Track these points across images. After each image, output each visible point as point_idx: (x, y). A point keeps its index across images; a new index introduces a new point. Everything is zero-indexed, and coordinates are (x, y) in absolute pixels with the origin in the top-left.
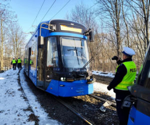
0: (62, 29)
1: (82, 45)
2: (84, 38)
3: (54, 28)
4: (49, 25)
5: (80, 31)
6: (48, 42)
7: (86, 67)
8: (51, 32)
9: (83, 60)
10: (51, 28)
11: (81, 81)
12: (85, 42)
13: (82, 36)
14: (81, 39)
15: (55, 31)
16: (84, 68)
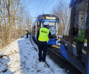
0: (47, 18)
1: (55, 25)
2: (56, 22)
3: (44, 18)
4: (42, 17)
5: (54, 18)
6: (41, 24)
7: (56, 34)
8: (42, 20)
9: (55, 31)
10: (42, 18)
11: (53, 39)
12: (57, 23)
13: (55, 21)
14: (55, 22)
15: (44, 19)
16: (55, 34)
